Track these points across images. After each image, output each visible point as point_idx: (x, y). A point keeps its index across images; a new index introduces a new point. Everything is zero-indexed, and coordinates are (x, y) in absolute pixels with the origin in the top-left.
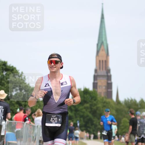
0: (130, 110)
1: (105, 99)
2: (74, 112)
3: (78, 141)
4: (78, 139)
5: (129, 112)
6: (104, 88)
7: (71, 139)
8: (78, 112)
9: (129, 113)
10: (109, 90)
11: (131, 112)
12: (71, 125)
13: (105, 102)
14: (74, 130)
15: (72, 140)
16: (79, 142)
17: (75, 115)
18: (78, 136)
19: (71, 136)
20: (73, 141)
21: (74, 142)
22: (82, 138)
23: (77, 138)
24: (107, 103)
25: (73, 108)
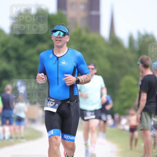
0: (141, 57)
1: (84, 34)
2: (14, 62)
3: (22, 127)
4: (22, 123)
5: (139, 63)
6: (82, 7)
7: (8, 122)
8: (24, 63)
9: (139, 65)
10: (94, 13)
11: (142, 62)
12: (8, 90)
13: (83, 41)
14: (14, 103)
15: (10, 124)
16: (25, 129)
17: (17, 68)
18: (22, 115)
19: (7, 115)
20: (12, 127)
21: (14, 129)
22: (33, 121)
23: (20, 120)
24: (89, 43)
25: (12, 54)
